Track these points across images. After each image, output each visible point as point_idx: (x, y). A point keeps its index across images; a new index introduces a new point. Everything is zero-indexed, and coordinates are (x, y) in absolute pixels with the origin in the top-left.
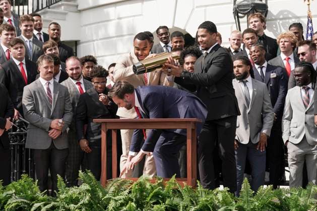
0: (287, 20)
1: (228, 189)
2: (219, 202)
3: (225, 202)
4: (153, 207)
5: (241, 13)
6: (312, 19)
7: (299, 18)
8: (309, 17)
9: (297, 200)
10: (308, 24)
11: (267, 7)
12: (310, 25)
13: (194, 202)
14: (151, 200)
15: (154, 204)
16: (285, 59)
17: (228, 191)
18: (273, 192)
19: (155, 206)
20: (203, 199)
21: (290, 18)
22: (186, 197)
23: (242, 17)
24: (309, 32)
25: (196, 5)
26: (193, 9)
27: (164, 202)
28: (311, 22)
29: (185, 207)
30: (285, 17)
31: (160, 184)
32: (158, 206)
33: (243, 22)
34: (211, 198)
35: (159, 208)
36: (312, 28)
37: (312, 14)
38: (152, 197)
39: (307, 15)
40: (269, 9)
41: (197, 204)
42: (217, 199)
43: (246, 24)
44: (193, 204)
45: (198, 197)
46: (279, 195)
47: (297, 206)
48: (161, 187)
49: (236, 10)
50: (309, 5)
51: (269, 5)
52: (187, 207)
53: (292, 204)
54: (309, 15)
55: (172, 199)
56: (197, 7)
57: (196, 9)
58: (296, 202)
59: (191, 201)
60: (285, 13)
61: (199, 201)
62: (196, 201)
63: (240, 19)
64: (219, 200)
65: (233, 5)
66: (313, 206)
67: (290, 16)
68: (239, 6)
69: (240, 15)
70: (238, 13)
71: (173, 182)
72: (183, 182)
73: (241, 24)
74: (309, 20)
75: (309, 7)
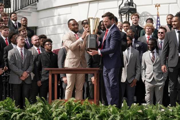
0: (146, 17)
1: (116, 105)
2: (111, 112)
3: (114, 112)
4: (76, 115)
5: (123, 13)
6: (160, 16)
7: (153, 16)
8: (158, 15)
9: (151, 111)
10: (157, 19)
11: (136, 10)
12: (158, 20)
13: (98, 112)
14: (75, 111)
15: (77, 113)
16: (147, 37)
17: (116, 107)
18: (139, 107)
19: (77, 114)
20: (102, 111)
21: (148, 16)
22: (93, 109)
23: (123, 15)
24: (158, 23)
25: (99, 9)
26: (98, 11)
27: (82, 112)
28: (159, 18)
29: (93, 115)
30: (145, 15)
31: (79, 103)
32: (79, 114)
33: (124, 18)
34: (107, 110)
35: (79, 116)
36: (159, 21)
37: (160, 14)
38: (76, 110)
39: (157, 14)
40: (137, 11)
41: (99, 114)
42: (110, 110)
43: (125, 19)
44: (97, 113)
45: (99, 109)
46: (142, 109)
47: (151, 114)
48: (80, 104)
49: (120, 11)
50: (158, 9)
51: (137, 9)
52: (94, 115)
53: (149, 113)
54: (158, 14)
55: (86, 111)
56: (100, 10)
57: (99, 11)
58: (151, 112)
59: (96, 112)
60: (146, 13)
61: (100, 112)
62: (98, 111)
63: (122, 16)
64: (110, 111)
65: (118, 9)
66: (159, 114)
67: (148, 15)
68: (122, 9)
69: (122, 14)
70: (121, 13)
71: (87, 102)
72: (92, 102)
73: (122, 19)
74: (158, 17)
75: (158, 10)
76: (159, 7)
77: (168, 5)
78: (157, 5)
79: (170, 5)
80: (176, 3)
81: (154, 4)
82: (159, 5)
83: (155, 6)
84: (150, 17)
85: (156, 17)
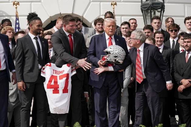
0: (2, 18)
6: (19, 17)
7: (10, 16)
8: (17, 16)
10: (16, 21)
12: (17, 22)
24: (17, 26)
28: (18, 20)
36: (18, 24)
37: (19, 14)
39: (15, 14)
50: (16, 8)
60: (1, 12)
67: (4, 15)
74: (16, 18)
75: (16, 10)
76: (17, 5)
77: (30, 3)
78: (15, 3)
79: (32, 3)
80: (40, 2)
81: (12, 2)
82: (18, 2)
83: (12, 3)
84: (7, 18)
85: (14, 18)
